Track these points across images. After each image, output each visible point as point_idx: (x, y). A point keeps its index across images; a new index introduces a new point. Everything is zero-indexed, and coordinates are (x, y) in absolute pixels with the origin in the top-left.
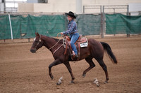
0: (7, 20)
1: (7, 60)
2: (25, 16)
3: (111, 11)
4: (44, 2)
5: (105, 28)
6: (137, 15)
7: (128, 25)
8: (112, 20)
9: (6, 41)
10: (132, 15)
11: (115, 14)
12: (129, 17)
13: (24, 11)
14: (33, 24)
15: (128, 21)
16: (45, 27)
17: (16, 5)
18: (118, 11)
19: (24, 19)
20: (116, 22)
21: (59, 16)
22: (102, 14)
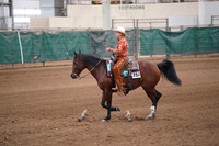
0: (16, 38)
1: (16, 90)
2: (38, 34)
3: (147, 26)
4: (63, 15)
5: (139, 47)
6: (178, 30)
7: (168, 42)
8: (148, 37)
9: (15, 66)
10: (172, 30)
11: (151, 30)
12: (169, 33)
13: (37, 28)
14: (48, 44)
15: (168, 38)
16: (63, 47)
17: (27, 20)
18: (155, 26)
19: (37, 37)
20: (153, 39)
21: (81, 32)
22: (135, 30)
